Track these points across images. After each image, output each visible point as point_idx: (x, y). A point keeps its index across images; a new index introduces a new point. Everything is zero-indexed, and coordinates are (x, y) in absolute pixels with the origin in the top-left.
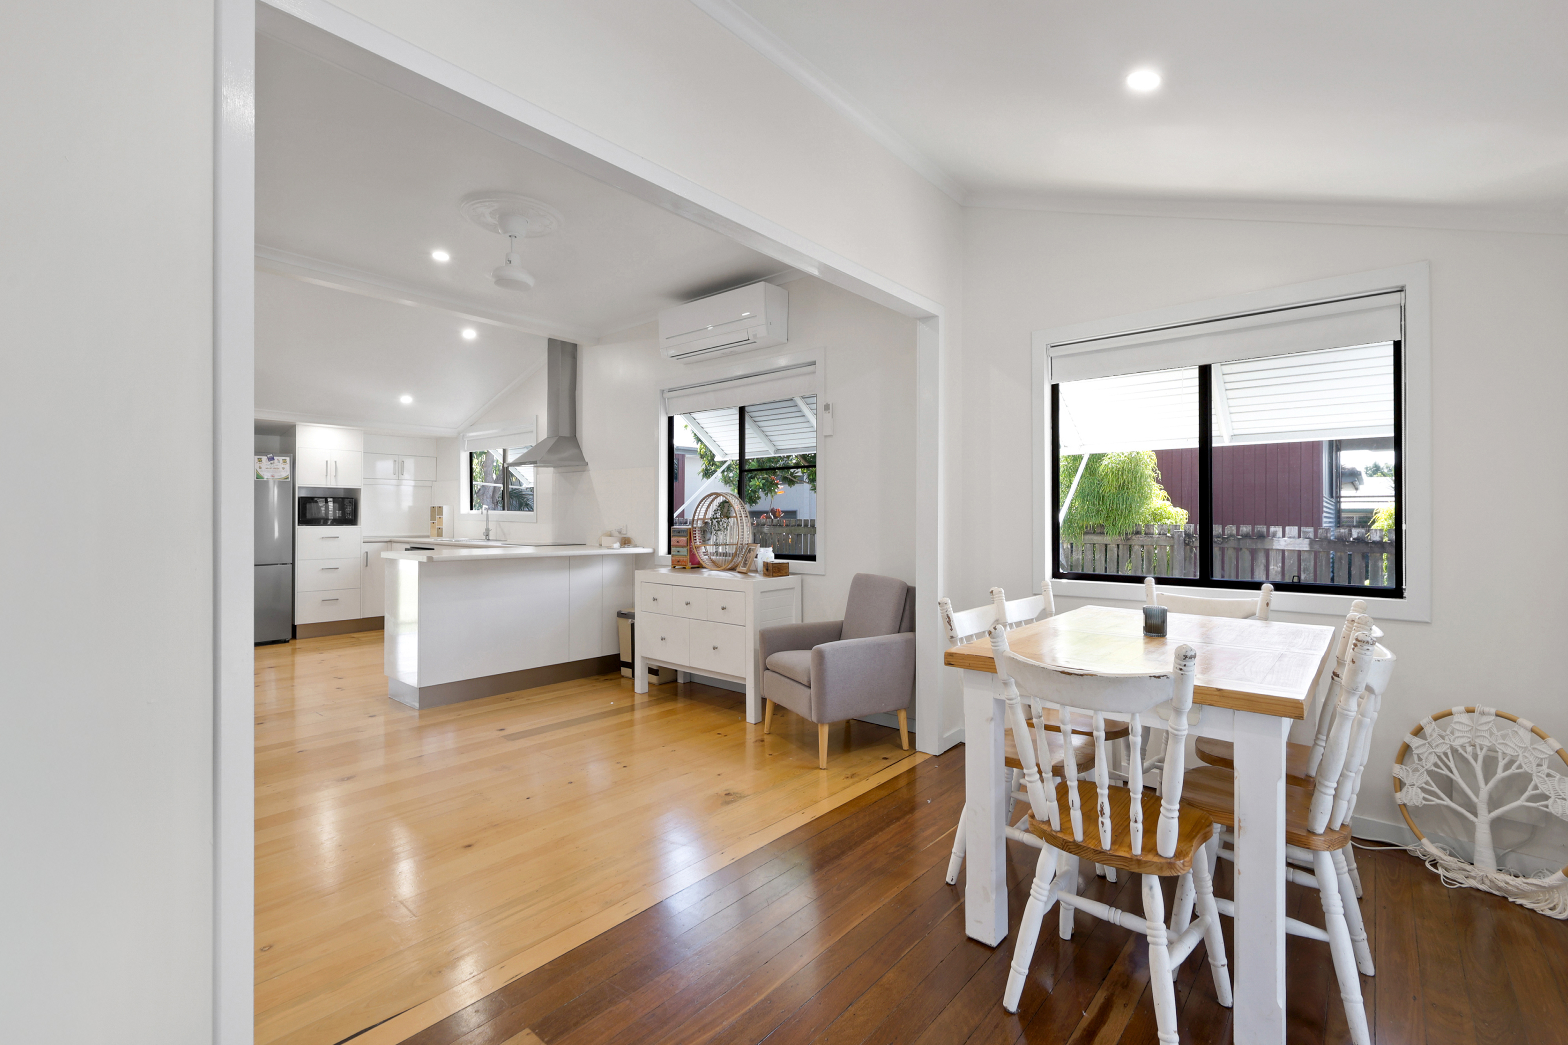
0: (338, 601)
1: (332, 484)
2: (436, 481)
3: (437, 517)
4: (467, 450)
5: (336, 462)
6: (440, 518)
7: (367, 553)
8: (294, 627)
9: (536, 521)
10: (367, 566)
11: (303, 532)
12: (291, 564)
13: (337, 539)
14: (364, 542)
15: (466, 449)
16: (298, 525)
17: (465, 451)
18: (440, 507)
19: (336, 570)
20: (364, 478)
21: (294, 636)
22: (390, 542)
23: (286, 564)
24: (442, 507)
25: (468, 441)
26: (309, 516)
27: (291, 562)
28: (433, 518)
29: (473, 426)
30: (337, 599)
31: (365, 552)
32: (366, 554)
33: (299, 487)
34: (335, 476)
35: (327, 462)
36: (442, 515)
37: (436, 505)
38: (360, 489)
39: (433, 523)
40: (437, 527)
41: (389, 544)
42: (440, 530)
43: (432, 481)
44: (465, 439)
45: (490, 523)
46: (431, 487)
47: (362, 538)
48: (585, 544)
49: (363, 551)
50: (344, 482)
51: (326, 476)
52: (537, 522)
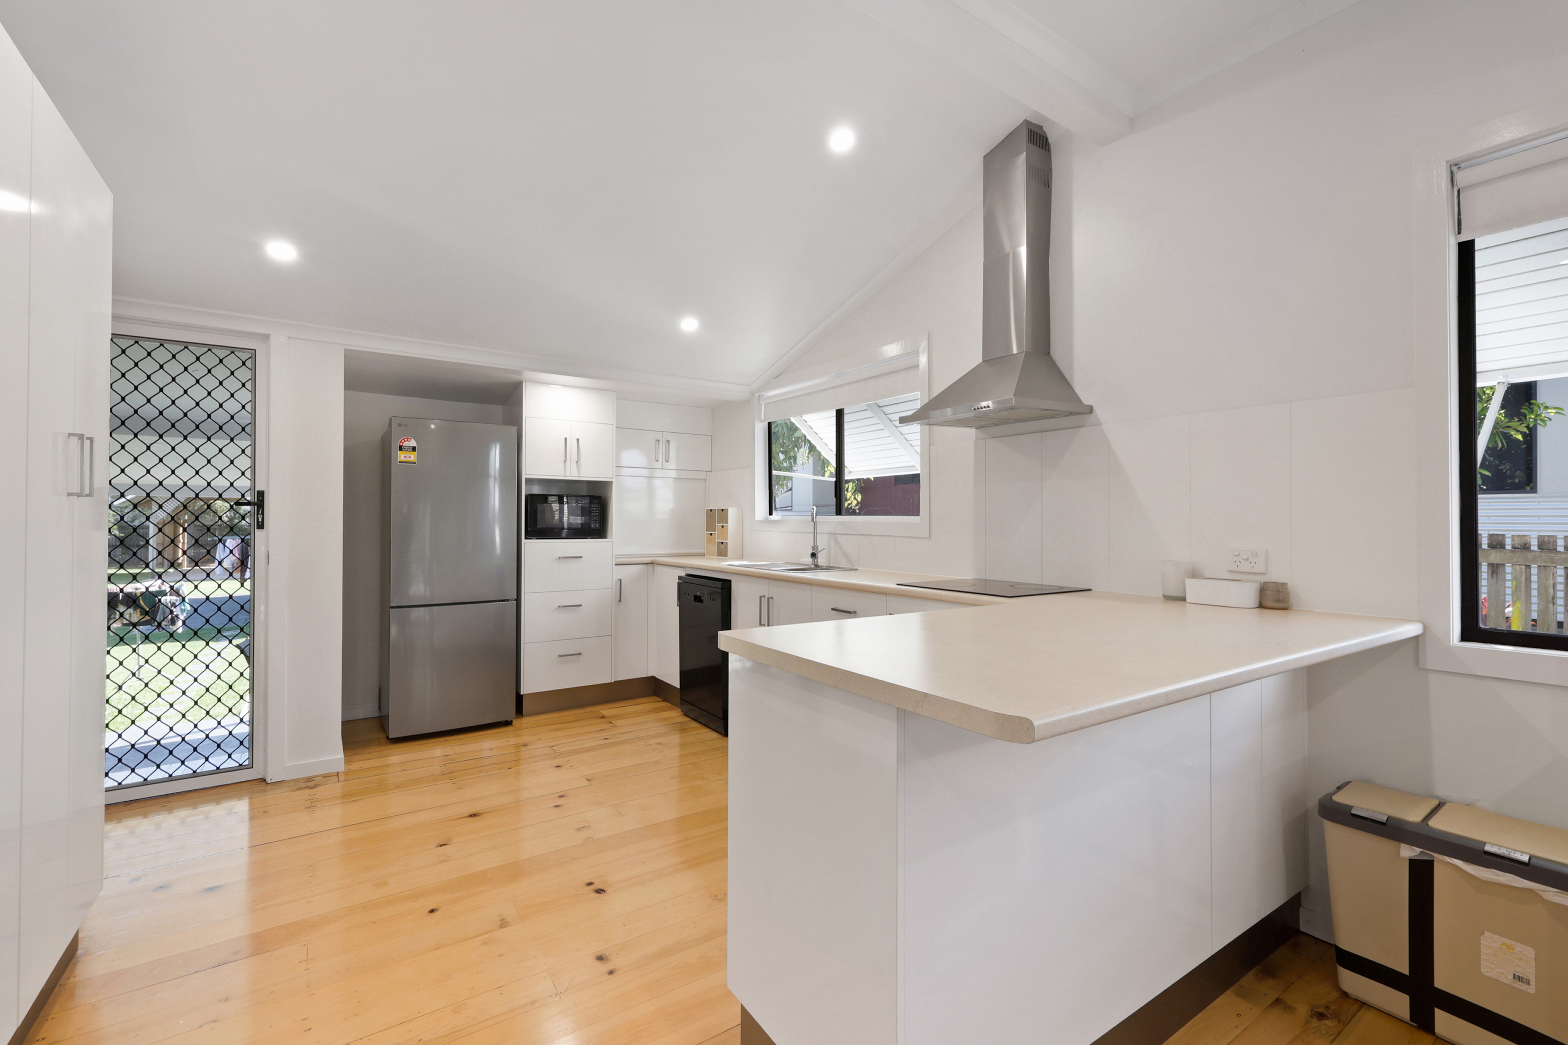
0: (581, 656)
1: (572, 474)
2: (711, 471)
3: (718, 525)
4: (764, 420)
5: (578, 440)
6: (723, 527)
7: (621, 580)
8: (519, 698)
9: (928, 536)
10: (620, 601)
11: (533, 548)
12: (515, 600)
13: (579, 559)
14: (616, 565)
15: (763, 418)
16: (526, 538)
17: (762, 421)
18: (723, 510)
19: (579, 608)
20: (616, 466)
21: (519, 711)
22: (652, 563)
23: (508, 600)
24: (727, 510)
25: (765, 404)
26: (540, 525)
27: (516, 598)
28: (710, 526)
29: (778, 377)
30: (580, 654)
31: (618, 579)
32: (619, 582)
33: (527, 480)
34: (577, 462)
35: (566, 439)
36: (727, 522)
37: (716, 506)
38: (612, 482)
39: (711, 534)
40: (717, 541)
41: (650, 567)
42: (722, 546)
43: (706, 471)
44: (761, 403)
45: (819, 537)
46: (705, 480)
47: (614, 557)
48: (1090, 590)
49: (616, 578)
50: (589, 472)
51: (565, 462)
52: (930, 536)
